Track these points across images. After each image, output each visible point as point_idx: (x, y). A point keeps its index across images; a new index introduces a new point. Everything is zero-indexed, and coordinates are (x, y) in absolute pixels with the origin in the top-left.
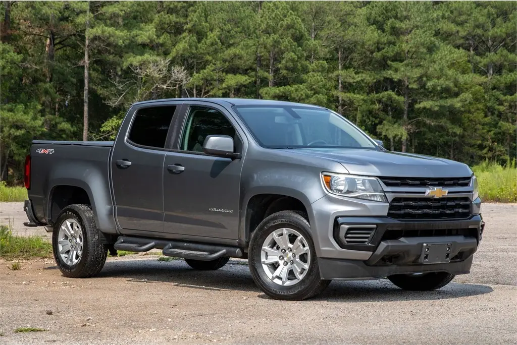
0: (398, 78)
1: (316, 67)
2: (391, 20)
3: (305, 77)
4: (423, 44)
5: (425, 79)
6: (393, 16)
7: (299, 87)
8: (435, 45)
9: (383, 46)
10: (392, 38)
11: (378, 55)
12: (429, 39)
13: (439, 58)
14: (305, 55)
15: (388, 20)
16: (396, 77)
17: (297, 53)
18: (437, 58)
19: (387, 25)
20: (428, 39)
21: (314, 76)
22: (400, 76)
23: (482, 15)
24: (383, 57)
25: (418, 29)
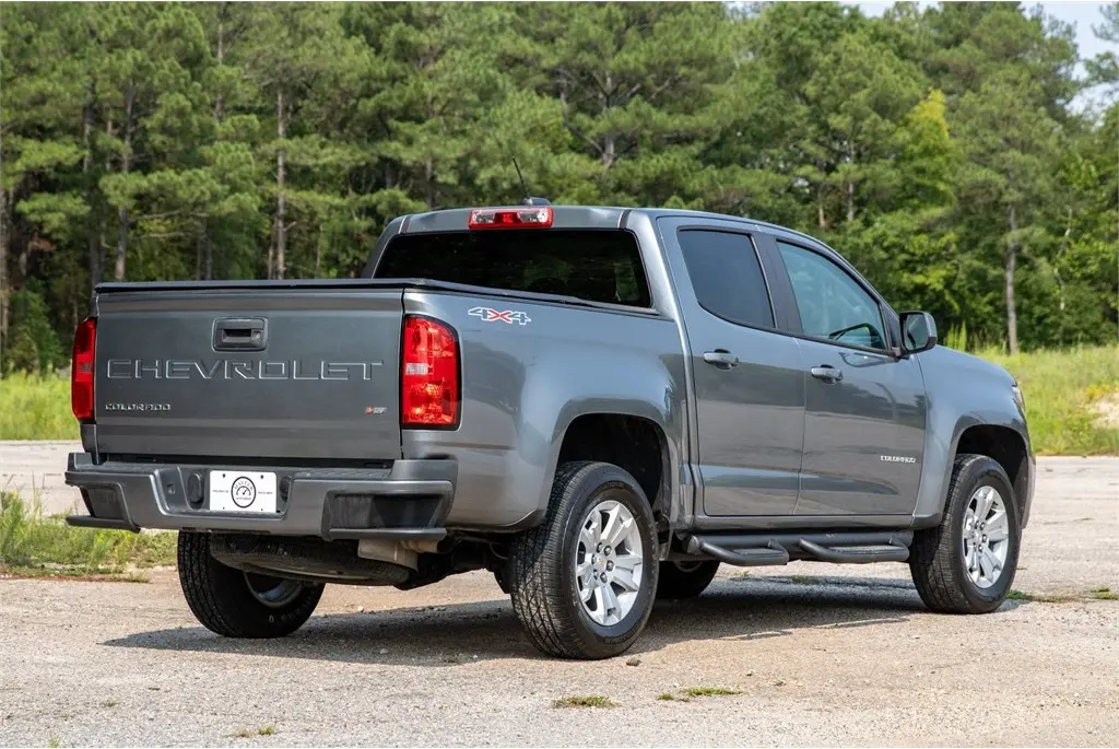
0: (414, 158)
1: (233, 130)
2: (396, 27)
3: (207, 151)
4: (469, 83)
5: (474, 163)
6: (402, 16)
7: (195, 174)
8: (496, 87)
9: (379, 85)
10: (397, 67)
11: (368, 106)
12: (485, 72)
13: (506, 115)
14: (208, 100)
15: (390, 24)
16: (408, 157)
17: (190, 96)
18: (502, 115)
19: (387, 36)
20: (481, 72)
21: (229, 151)
22: (419, 154)
23: (595, 22)
24: (378, 109)
25: (458, 48)
